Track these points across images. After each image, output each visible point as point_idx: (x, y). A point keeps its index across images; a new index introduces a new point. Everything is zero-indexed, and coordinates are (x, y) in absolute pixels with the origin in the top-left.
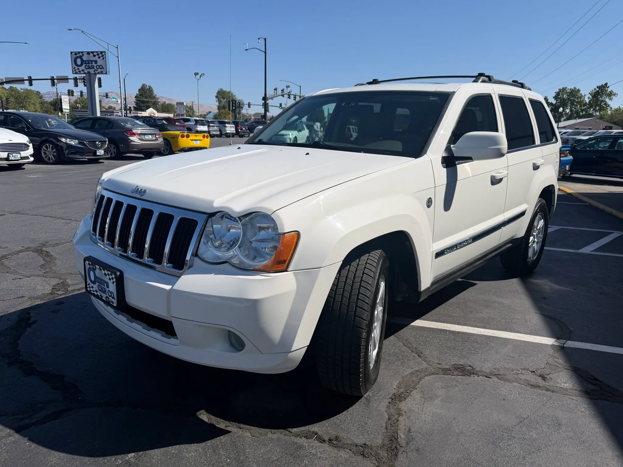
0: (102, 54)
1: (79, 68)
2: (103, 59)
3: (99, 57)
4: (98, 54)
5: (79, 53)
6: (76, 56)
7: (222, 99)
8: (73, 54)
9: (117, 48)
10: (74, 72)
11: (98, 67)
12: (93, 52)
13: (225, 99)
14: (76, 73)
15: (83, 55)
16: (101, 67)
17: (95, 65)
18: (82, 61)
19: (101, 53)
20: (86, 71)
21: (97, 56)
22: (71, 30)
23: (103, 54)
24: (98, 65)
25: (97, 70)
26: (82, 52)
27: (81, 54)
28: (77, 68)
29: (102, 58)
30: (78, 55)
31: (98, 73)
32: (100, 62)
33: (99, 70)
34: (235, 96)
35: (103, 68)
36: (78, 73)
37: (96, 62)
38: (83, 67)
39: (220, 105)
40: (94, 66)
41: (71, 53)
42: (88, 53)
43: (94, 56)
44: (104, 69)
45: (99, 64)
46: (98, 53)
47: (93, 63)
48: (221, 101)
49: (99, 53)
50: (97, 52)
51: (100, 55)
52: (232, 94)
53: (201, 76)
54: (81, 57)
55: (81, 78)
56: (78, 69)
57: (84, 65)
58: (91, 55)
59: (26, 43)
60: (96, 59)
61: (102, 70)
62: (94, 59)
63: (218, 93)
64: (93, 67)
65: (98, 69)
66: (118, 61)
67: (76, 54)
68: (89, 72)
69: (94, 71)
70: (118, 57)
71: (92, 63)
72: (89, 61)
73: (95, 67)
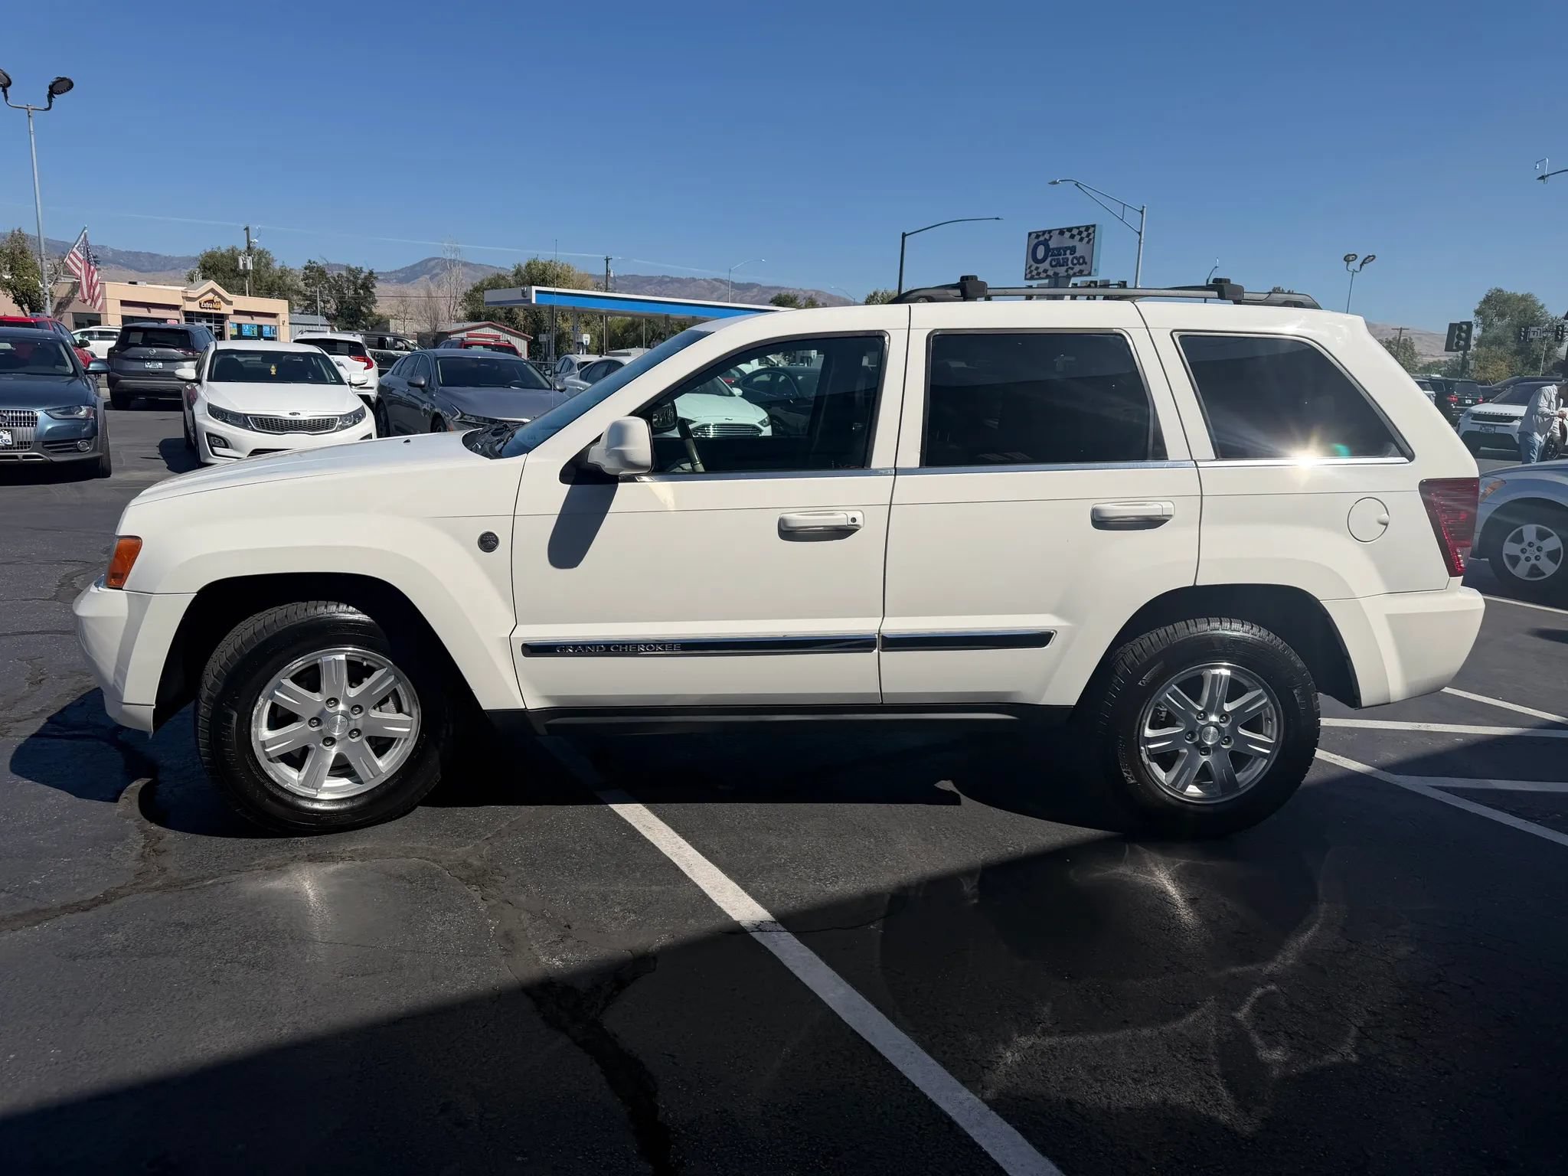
0: (1087, 233)
1: (1038, 265)
2: (1088, 242)
3: (1081, 239)
4: (1080, 233)
5: (1044, 232)
6: (1036, 241)
7: (1495, 320)
8: (1034, 236)
9: (1142, 212)
10: (1029, 276)
11: (1075, 262)
12: (1070, 230)
13: (1508, 319)
14: (1032, 278)
15: (1051, 237)
16: (1081, 261)
17: (1070, 257)
18: (1047, 249)
19: (1087, 228)
20: (1051, 273)
21: (1078, 237)
22: (1055, 183)
23: (1090, 232)
24: (1076, 258)
25: (1072, 269)
26: (1050, 232)
27: (1047, 236)
28: (1035, 265)
29: (1086, 240)
30: (1041, 239)
31: (1074, 275)
32: (1081, 249)
33: (1077, 268)
34: (1542, 307)
35: (1085, 262)
36: (1036, 277)
37: (1073, 250)
38: (1046, 265)
39: (1485, 335)
40: (1068, 259)
41: (1030, 234)
42: (1061, 232)
43: (1072, 237)
44: (1086, 264)
45: (1077, 254)
46: (1081, 229)
47: (1068, 252)
48: (1491, 325)
49: (1083, 229)
50: (1078, 228)
51: (1085, 234)
52: (1533, 302)
53: (1364, 262)
54: (1045, 243)
55: (1085, 285)
56: (1037, 268)
57: (1049, 259)
58: (1067, 235)
59: (998, 219)
60: (1074, 244)
61: (1083, 267)
62: (1070, 243)
63: (1487, 300)
64: (1065, 263)
65: (1075, 264)
66: (1140, 242)
67: (1038, 237)
68: (1056, 274)
69: (1067, 271)
70: (1140, 233)
71: (1065, 254)
72: (1058, 249)
73: (1070, 262)
